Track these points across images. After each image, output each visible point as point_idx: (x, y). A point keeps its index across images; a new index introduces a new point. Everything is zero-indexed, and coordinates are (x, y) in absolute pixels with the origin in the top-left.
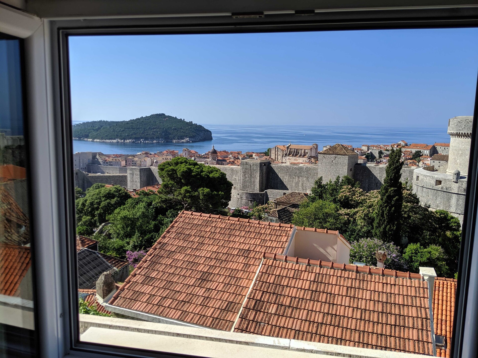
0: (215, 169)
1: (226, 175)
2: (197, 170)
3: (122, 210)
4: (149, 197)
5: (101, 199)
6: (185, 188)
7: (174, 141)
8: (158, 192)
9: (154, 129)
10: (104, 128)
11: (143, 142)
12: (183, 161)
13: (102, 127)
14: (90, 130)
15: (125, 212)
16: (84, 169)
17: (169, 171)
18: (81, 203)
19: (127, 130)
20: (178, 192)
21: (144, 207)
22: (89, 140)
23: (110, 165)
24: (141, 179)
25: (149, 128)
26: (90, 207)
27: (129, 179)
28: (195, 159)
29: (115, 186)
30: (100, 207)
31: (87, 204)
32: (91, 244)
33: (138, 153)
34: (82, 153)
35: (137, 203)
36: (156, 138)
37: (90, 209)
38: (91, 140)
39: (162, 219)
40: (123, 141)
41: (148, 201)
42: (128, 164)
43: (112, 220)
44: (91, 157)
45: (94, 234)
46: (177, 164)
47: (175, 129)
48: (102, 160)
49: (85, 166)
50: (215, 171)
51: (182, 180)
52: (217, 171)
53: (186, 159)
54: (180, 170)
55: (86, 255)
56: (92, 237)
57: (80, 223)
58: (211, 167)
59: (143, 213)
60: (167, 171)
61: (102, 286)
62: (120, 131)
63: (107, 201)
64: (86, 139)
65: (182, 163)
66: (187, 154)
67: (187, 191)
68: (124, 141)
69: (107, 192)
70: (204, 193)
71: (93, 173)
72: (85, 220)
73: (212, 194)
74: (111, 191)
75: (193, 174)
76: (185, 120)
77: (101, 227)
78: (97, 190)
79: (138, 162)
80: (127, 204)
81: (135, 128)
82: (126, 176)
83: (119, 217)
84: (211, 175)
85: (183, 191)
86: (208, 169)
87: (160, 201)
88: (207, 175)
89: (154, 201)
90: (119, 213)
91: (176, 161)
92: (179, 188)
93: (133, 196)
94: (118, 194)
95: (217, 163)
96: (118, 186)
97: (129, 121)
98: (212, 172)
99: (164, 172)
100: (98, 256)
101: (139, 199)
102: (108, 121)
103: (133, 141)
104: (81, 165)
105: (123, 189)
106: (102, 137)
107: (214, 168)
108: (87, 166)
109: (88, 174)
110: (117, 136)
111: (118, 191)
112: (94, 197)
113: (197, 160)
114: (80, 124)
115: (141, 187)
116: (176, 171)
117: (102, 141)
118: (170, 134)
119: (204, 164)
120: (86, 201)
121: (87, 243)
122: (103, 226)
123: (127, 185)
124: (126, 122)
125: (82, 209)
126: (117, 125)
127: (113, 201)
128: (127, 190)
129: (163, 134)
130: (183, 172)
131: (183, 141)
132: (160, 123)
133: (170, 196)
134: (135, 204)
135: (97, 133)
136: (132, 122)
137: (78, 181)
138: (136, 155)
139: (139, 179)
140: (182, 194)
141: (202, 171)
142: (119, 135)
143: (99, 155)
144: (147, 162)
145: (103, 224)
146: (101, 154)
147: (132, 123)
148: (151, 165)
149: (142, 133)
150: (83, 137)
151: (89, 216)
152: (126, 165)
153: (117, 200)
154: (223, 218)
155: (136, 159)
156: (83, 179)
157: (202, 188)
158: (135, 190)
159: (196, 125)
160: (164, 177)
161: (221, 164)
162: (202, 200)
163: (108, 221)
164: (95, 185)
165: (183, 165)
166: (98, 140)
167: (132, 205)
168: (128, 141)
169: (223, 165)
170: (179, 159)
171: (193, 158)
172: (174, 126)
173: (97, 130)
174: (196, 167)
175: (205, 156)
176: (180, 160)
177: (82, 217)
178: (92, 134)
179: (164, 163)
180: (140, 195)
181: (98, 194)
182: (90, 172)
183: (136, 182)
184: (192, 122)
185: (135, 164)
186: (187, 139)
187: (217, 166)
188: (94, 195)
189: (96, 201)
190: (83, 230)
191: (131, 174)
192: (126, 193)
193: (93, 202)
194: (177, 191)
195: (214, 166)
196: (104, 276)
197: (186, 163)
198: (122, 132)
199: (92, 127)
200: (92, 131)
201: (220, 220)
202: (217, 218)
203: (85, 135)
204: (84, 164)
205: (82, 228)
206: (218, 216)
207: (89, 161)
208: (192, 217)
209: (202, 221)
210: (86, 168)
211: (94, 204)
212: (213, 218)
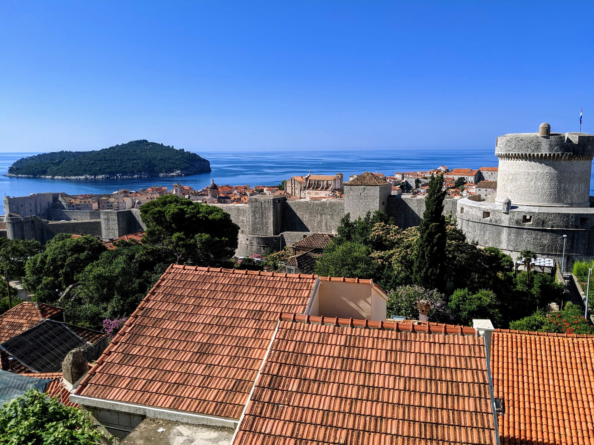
0: (215, 209)
1: (230, 215)
2: (192, 211)
3: (94, 266)
4: (131, 248)
5: (66, 254)
6: (177, 235)
7: (161, 175)
8: (141, 241)
9: (134, 160)
10: (67, 161)
11: (121, 178)
12: (173, 200)
13: (63, 159)
14: (48, 164)
15: (98, 269)
16: (43, 215)
17: (155, 214)
18: (39, 260)
19: (97, 162)
20: (168, 240)
21: (125, 261)
22: (47, 177)
23: (77, 209)
24: (119, 225)
25: (128, 159)
26: (51, 265)
27: (103, 226)
28: (189, 197)
29: (85, 236)
30: (65, 264)
31: (47, 262)
32: (54, 313)
33: (114, 193)
34: (38, 195)
35: (115, 257)
36: (138, 171)
37: (51, 267)
38: (50, 177)
39: (149, 276)
40: (93, 177)
41: (129, 254)
42: (101, 206)
43: (83, 280)
44: (51, 200)
45: (59, 300)
46: (164, 204)
47: (162, 159)
48: (66, 202)
49: (43, 211)
50: (216, 211)
51: (173, 225)
52: (218, 211)
53: (177, 197)
54: (169, 211)
55: (48, 328)
56: (56, 304)
57: (40, 286)
58: (210, 207)
59: (123, 269)
60: (151, 214)
61: (70, 368)
62: (89, 164)
63: (75, 256)
64: (43, 176)
65: (171, 202)
66: (178, 191)
67: (179, 239)
68: (95, 177)
69: (74, 244)
70: (202, 240)
71: (55, 220)
72: (46, 281)
73: (212, 240)
74: (79, 242)
75: (187, 216)
76: (174, 148)
77: (67, 290)
78: (61, 242)
79: (115, 204)
80: (101, 259)
81: (108, 160)
82: (100, 222)
83: (91, 276)
84: (210, 217)
85: (174, 239)
86: (207, 209)
87: (145, 252)
88: (205, 217)
89: (138, 253)
90: (91, 271)
91: (163, 200)
92: (169, 235)
93: (109, 248)
94: (89, 246)
95: (218, 201)
96: (88, 235)
97: (100, 151)
98: (211, 212)
99: (148, 215)
100: (64, 328)
101: (117, 251)
102: (72, 152)
103: (107, 177)
104: (39, 210)
105: (95, 239)
106: (65, 173)
107: (214, 208)
108: (46, 211)
109: (48, 222)
110: (85, 170)
111: (88, 241)
112: (56, 251)
113: (192, 198)
114: (34, 156)
115: (119, 236)
116: (163, 212)
117: (66, 178)
118: (156, 166)
119: (200, 203)
120: (46, 257)
121: (49, 312)
122: (71, 289)
123: (100, 234)
124: (97, 152)
125: (42, 268)
126: (84, 156)
127: (83, 256)
128: (102, 241)
129: (147, 166)
130: (173, 214)
131: (172, 174)
132: (142, 152)
133: (159, 246)
134: (112, 258)
135: (57, 168)
136: (104, 151)
137: (35, 232)
138: (112, 195)
139: (117, 226)
140: (173, 243)
141: (198, 212)
142: (88, 169)
143: (62, 196)
144: (127, 203)
145: (71, 286)
146: (64, 195)
147: (104, 153)
148: (133, 207)
149: (119, 166)
150: (39, 173)
151: (51, 276)
152: (99, 208)
153: (88, 254)
154: (225, 271)
155: (112, 200)
156: (42, 229)
157: (199, 234)
158: (111, 240)
159: (188, 153)
160: (148, 222)
161: (224, 203)
162: (200, 249)
163: (77, 281)
164: (57, 236)
165: (173, 205)
166: (60, 177)
167: (107, 260)
168: (100, 177)
169: (227, 203)
170: (167, 197)
171: (187, 197)
172: (160, 155)
173: (58, 164)
174: (191, 207)
175: (203, 193)
176: (169, 199)
177: (42, 278)
178: (51, 169)
179: (148, 203)
180: (118, 246)
181: (61, 248)
182: (51, 220)
183: (113, 229)
184: (183, 149)
185: (110, 206)
186: (178, 171)
187: (219, 205)
188: (56, 248)
189: (60, 256)
190: (44, 295)
191: (106, 219)
192: (100, 245)
193: (55, 258)
194: (167, 239)
195: (214, 205)
196: (72, 355)
197: (177, 203)
198: (91, 165)
199: (50, 160)
200: (51, 165)
201: (222, 274)
202: (218, 272)
203: (42, 170)
204: (42, 210)
205: (43, 292)
206: (219, 270)
207: (49, 204)
208: (184, 272)
209: (198, 277)
210: (44, 214)
211: (58, 261)
212: (212, 272)
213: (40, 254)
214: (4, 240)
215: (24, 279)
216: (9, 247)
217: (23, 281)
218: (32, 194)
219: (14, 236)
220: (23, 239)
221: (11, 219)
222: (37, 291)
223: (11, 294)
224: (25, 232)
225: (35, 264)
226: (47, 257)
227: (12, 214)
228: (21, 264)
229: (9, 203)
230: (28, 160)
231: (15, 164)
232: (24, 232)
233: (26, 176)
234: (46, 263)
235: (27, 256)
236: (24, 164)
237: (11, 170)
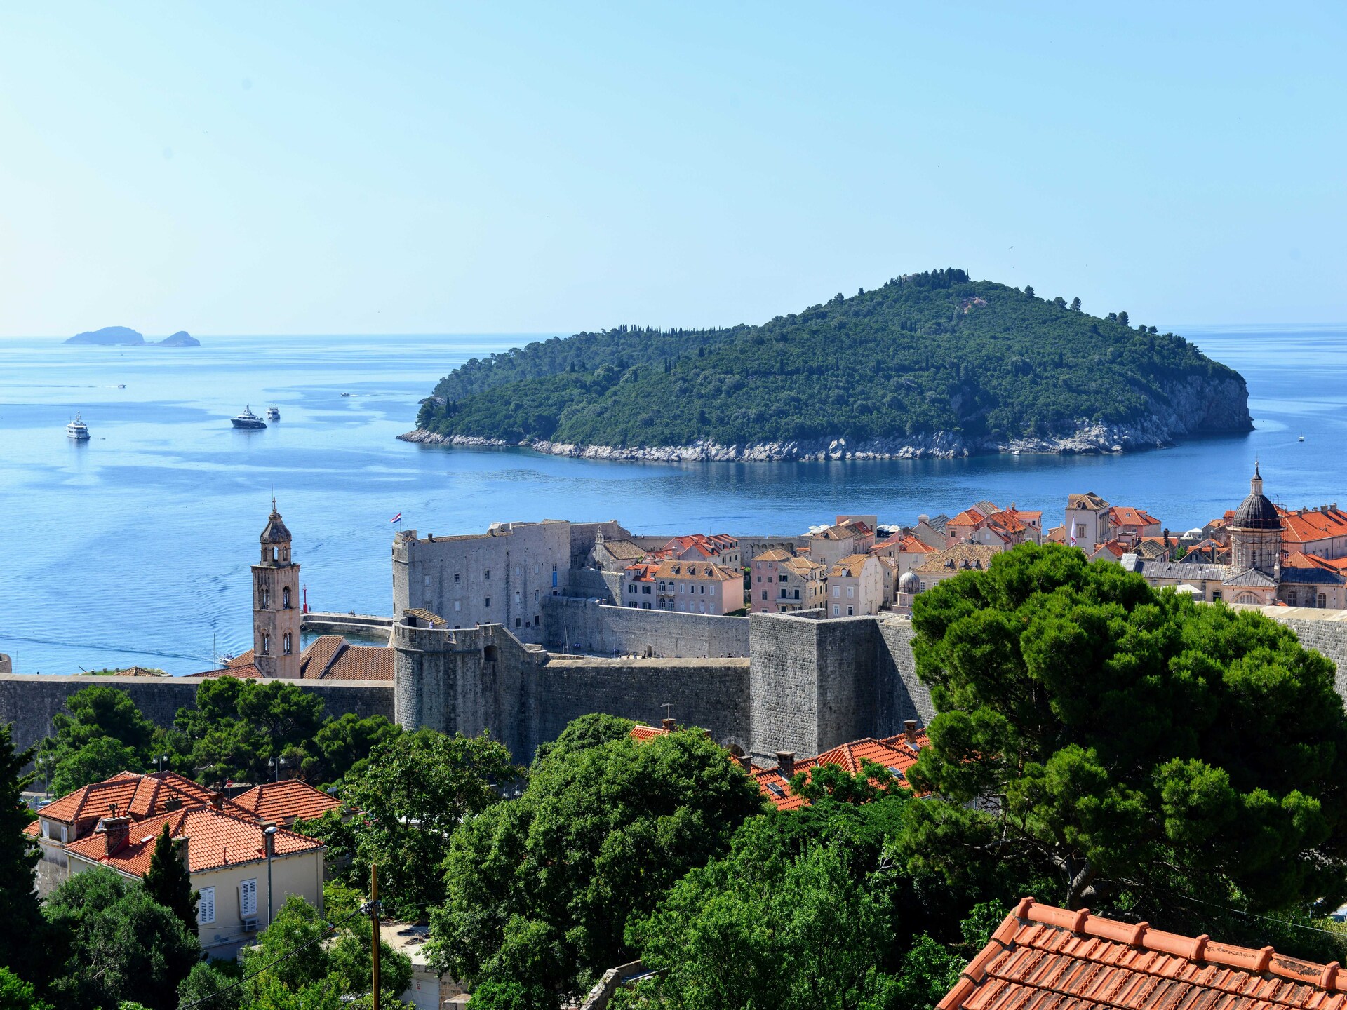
0: (1260, 631)
1: (1332, 671)
2: (1144, 634)
3: (708, 884)
4: (865, 808)
5: (602, 813)
6: (1070, 756)
7: (1017, 448)
8: (913, 779)
9: (903, 369)
10: (635, 374)
11: (843, 458)
12: (1059, 574)
13: (624, 365)
15: (722, 900)
16: (530, 625)
17: (975, 641)
18: (498, 834)
19: (753, 381)
20: (1025, 783)
21: (832, 874)
22: (558, 448)
23: (662, 603)
24: (823, 690)
25: (878, 369)
26: (543, 862)
27: (758, 690)
28: (1139, 566)
29: (678, 735)
30: (597, 861)
31: (529, 844)
33: (815, 530)
35: (794, 848)
36: (917, 428)
37: (543, 874)
38: (567, 448)
39: (936, 962)
40: (732, 453)
41: (856, 839)
42: (756, 593)
43: (658, 950)
44: (564, 556)
46: (1020, 591)
47: (1024, 369)
48: (622, 569)
49: (535, 609)
50: (1261, 641)
51: (1054, 706)
52: (1273, 645)
53: (1080, 556)
54: (1040, 632)
57: (495, 961)
58: (1232, 617)
59: (825, 913)
60: (960, 639)
62: (719, 390)
63: (636, 827)
64: (543, 445)
65: (1049, 584)
66: (1091, 533)
67: (1079, 780)
68: (740, 452)
69: (636, 767)
70: (1187, 794)
71: (577, 650)
72: (519, 939)
73: (1239, 803)
74: (654, 761)
75: (1120, 660)
76: (1084, 309)
77: (596, 990)
78: (586, 757)
79: (811, 585)
80: (739, 850)
81: (797, 371)
82: (746, 671)
83: (693, 934)
84: (1234, 674)
85: (1056, 779)
86: (1219, 627)
87: (921, 837)
88: (1207, 671)
89: (892, 838)
90: (692, 908)
91: (1013, 573)
92: (1036, 758)
93: (774, 803)
94: (692, 782)
95: (1280, 590)
96: (695, 730)
97: (769, 328)
98: (1238, 648)
99: (944, 644)
101: (804, 820)
102: (657, 333)
103: (789, 453)
104: (517, 599)
105: (721, 751)
106: (625, 432)
107: (1256, 624)
108: (543, 607)
109: (547, 659)
110: (703, 420)
111: (693, 763)
113: (1150, 571)
114: (515, 350)
115: (821, 747)
116: (1013, 637)
117: (626, 453)
118: (992, 402)
119: (1191, 597)
120: (524, 820)
122: (610, 987)
123: (743, 728)
124: (753, 334)
125: (507, 871)
126: (701, 353)
127: (666, 827)
128: (746, 764)
129: (957, 401)
130: (1057, 645)
131: (1066, 444)
132: (939, 329)
133: (986, 813)
134: (782, 855)
135: (597, 407)
136: (784, 329)
137: (496, 700)
138: (804, 541)
139: (815, 694)
140: (1050, 801)
141: (1174, 645)
142: (714, 416)
143: (608, 539)
144: (862, 582)
145: (611, 973)
146: (616, 535)
147: (784, 338)
148: (885, 607)
149: (840, 401)
150: (527, 431)
151: (538, 917)
152: (747, 599)
153: (688, 824)
154: (1289, 973)
155: (800, 565)
156: (522, 688)
157: (1176, 761)
158: (786, 764)
159: (1147, 333)
160: (945, 679)
161: (1310, 603)
162: (1176, 843)
163: (634, 953)
164: (577, 726)
165: (1057, 600)
166: (605, 451)
167: (762, 859)
168: (760, 452)
169: (1323, 606)
170: (1034, 557)
171: (1128, 561)
172: (1017, 347)
173: (601, 388)
174: (1143, 611)
175: (1204, 545)
176: (1041, 566)
177: (503, 921)
178: (574, 413)
179: (946, 585)
180: (813, 794)
181: (587, 782)
183: (797, 710)
184: (1124, 316)
185: (791, 597)
186: (1096, 430)
187: (1280, 614)
188: (567, 784)
189: (577, 824)
191: (770, 657)
192: (737, 781)
193: (560, 828)
194: (1024, 776)
195: (1251, 608)
197: (1079, 589)
198: (729, 394)
199: (573, 370)
200: (576, 392)
201: (1267, 989)
202: (1252, 973)
203: (540, 418)
204: (531, 598)
205: (503, 991)
206: (1253, 958)
207: (555, 576)
208: (1081, 952)
209: (1148, 986)
210: (537, 618)
211: (569, 843)
212: (1222, 966)
213: (503, 807)
214: (381, 731)
215: (439, 916)
216: (396, 763)
217: (434, 928)
218: (495, 526)
219: (419, 715)
220: (450, 731)
221: (414, 637)
222: (480, 982)
223: (382, 981)
224: (460, 698)
225: (482, 850)
226: (528, 823)
227: (416, 613)
228: (432, 849)
229: (412, 564)
230: (490, 368)
231: (443, 387)
232: (455, 698)
233: (481, 440)
234: (522, 847)
235: (458, 813)
236: (475, 387)
237: (429, 415)
